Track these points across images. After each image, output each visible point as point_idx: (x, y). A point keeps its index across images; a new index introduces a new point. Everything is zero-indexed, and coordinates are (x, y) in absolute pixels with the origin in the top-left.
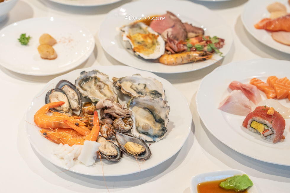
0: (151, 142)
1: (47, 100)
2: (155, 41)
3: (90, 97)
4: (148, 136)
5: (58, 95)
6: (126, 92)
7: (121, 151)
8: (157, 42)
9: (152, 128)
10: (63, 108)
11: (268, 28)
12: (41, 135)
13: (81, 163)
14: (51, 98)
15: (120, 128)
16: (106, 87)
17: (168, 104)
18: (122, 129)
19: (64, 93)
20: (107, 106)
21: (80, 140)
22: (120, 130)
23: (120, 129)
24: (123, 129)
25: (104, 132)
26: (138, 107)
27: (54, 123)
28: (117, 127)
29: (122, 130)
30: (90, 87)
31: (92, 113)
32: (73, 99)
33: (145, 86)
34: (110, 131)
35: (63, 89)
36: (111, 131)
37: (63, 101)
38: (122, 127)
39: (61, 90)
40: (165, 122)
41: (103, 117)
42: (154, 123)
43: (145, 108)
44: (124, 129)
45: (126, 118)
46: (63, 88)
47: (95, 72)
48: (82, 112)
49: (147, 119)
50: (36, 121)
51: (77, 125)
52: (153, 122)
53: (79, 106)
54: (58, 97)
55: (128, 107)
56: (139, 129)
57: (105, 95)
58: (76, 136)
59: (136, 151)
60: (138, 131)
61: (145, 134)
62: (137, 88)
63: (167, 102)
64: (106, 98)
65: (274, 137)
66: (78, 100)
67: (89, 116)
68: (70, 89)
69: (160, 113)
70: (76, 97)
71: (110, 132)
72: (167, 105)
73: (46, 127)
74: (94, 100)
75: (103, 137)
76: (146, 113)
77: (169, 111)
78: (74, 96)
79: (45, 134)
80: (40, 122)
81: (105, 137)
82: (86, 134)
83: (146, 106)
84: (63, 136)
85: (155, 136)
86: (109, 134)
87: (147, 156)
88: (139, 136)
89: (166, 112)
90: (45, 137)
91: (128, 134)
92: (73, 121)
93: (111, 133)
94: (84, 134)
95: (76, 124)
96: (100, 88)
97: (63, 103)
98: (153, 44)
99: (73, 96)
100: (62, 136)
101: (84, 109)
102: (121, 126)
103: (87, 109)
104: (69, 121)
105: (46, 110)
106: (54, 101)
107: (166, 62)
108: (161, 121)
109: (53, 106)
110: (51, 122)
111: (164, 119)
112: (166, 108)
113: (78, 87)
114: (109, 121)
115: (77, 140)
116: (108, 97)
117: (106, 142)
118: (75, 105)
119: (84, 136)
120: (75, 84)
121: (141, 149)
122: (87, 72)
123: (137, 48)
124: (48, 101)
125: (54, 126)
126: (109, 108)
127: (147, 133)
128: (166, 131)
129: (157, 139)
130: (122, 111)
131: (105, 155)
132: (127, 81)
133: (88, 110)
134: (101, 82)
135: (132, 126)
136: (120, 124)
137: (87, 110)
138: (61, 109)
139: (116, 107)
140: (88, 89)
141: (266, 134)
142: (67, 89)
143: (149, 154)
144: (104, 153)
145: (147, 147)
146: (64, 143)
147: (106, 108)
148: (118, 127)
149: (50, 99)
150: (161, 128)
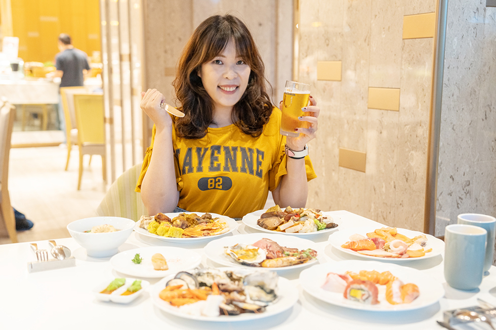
2: (256, 253)
8: (258, 253)
11: (353, 248)
19: (182, 280)
26: (250, 285)
40: (275, 291)
43: (256, 286)
45: (241, 292)
59: (254, 309)
65: (371, 299)
76: (258, 289)
78: (192, 281)
98: (255, 255)
102: (237, 297)
107: (268, 266)
123: (241, 257)
128: (277, 297)
135: (246, 297)
141: (364, 297)
142: (185, 277)
150: (273, 297)
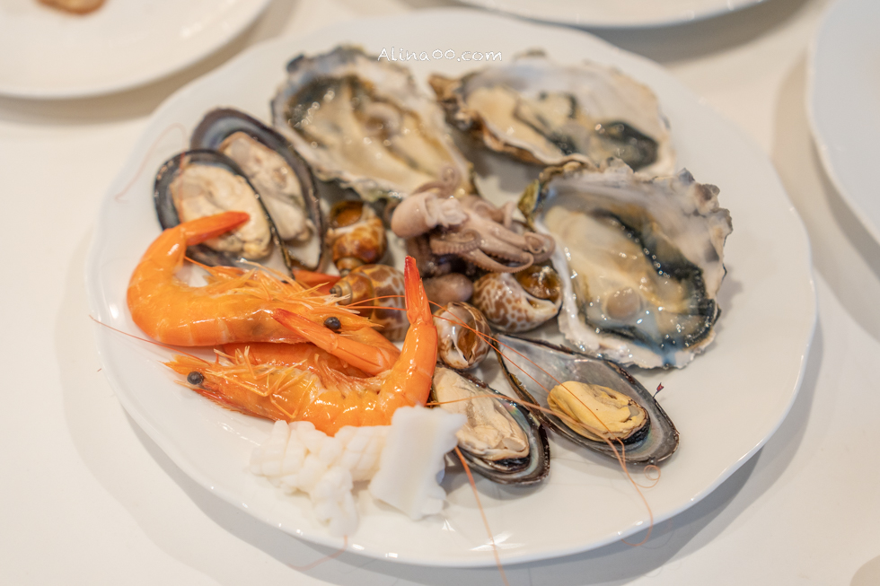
0: (657, 370)
1: (163, 208)
3: (352, 177)
4: (637, 344)
5: (209, 183)
6: (507, 145)
7: (538, 424)
9: (649, 304)
10: (244, 242)
12: (178, 383)
13: (382, 504)
14: (181, 199)
15: (513, 316)
16: (409, 122)
17: (722, 201)
18: (519, 319)
19: (236, 170)
20: (446, 222)
21: (360, 396)
22: (513, 326)
23: (511, 320)
24: (523, 322)
25: (449, 346)
26: (570, 209)
27: (231, 325)
28: (497, 315)
29: (519, 324)
30: (336, 128)
31: (376, 256)
32: (279, 195)
33: (573, 102)
34: (479, 340)
35: (229, 152)
36: (482, 339)
37: (237, 206)
38: (520, 310)
39: (218, 158)
40: (704, 276)
41: (424, 268)
42: (652, 281)
44: (528, 319)
46: (227, 146)
47: (347, 53)
48: (331, 251)
49: (620, 263)
50: (141, 320)
51: (334, 326)
52: (649, 275)
53: (310, 223)
54: (212, 189)
55: (526, 216)
56: (593, 313)
57: (413, 164)
58: (337, 380)
59: (612, 429)
60: (591, 324)
61: (624, 337)
62: (541, 119)
63: (716, 190)
64: (422, 180)
66: (301, 200)
67: (368, 272)
68: (258, 151)
69: (673, 233)
70: (293, 186)
71: (479, 346)
72: (716, 203)
73: (193, 345)
74: (372, 191)
75: (448, 366)
76: (608, 237)
77: (727, 230)
78: (283, 178)
79: (197, 380)
80: (162, 323)
81: (456, 365)
82: (378, 368)
83: (606, 206)
84: (283, 383)
85: (669, 343)
86: (476, 355)
87: (662, 447)
88: (602, 347)
89: (712, 233)
90: (198, 391)
91: (544, 338)
92: (313, 312)
93: (481, 349)
94: (373, 369)
95: (328, 326)
96: (382, 130)
97: (242, 219)
99: (277, 180)
100: (277, 383)
101: (335, 240)
102: (514, 308)
103: (349, 238)
104: (294, 311)
105: (175, 258)
106: (197, 211)
108: (684, 272)
109: (199, 236)
110: (216, 321)
111: (702, 264)
112: (713, 218)
113: (286, 131)
114: (456, 286)
115: (344, 397)
116: (429, 173)
117: (467, 394)
118: (292, 219)
119: (374, 375)
120: (274, 122)
121: (626, 413)
122: (311, 60)
124: (170, 216)
125: (230, 338)
126: (453, 229)
127: (632, 329)
128: (715, 315)
129: (680, 356)
130: (509, 239)
131: (482, 459)
132: (490, 84)
133: (356, 243)
134: (384, 101)
135: (559, 302)
136: (509, 301)
137: (352, 242)
138: (237, 246)
139: (479, 222)
140: (330, 138)
142: (242, 148)
143: (666, 434)
144: (477, 452)
145: (649, 401)
146: (293, 416)
147: (437, 231)
148: (502, 312)
149: (177, 202)
150: (690, 305)
